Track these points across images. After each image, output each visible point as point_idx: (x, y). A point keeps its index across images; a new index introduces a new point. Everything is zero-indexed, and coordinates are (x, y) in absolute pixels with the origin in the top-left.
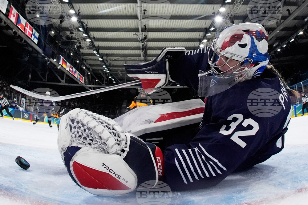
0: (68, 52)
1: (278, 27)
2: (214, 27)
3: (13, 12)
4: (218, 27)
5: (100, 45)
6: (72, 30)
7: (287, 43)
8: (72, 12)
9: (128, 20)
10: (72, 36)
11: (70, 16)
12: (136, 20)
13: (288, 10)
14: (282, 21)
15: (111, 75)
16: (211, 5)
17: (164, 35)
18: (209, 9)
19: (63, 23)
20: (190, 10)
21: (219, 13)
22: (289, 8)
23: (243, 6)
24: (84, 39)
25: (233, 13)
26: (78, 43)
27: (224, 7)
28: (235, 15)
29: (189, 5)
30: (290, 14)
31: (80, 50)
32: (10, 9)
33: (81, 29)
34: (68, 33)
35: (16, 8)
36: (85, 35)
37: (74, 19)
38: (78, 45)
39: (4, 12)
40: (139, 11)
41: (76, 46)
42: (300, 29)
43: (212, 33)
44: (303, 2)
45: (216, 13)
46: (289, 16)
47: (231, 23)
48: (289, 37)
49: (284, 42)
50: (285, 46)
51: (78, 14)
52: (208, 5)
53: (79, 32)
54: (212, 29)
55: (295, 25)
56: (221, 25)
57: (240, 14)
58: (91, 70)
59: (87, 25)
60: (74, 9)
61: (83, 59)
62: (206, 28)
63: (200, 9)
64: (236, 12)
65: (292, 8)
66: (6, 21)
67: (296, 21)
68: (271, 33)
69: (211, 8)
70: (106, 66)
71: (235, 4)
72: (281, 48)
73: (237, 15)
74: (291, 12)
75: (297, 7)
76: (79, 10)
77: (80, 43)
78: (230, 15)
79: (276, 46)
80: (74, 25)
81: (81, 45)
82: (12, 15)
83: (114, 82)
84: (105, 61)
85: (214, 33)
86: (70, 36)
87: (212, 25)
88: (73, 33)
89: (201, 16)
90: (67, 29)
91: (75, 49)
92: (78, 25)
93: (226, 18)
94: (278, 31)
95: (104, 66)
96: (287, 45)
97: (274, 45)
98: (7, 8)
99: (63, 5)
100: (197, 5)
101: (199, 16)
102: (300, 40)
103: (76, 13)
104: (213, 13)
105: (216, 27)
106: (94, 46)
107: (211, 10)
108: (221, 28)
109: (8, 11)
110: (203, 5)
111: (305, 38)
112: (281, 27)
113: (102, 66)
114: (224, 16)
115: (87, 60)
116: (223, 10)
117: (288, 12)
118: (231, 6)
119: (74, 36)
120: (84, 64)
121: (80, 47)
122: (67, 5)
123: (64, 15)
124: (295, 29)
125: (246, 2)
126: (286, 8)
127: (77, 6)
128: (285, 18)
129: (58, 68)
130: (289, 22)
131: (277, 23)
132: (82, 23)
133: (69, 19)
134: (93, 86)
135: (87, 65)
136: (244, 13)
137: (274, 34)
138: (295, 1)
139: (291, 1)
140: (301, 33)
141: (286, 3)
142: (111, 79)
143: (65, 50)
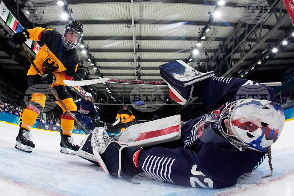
0: (79, 77)
1: (241, 58)
2: (192, 58)
3: (37, 47)
4: (195, 58)
5: (104, 72)
6: (82, 60)
7: (248, 70)
8: (82, 46)
9: (126, 53)
10: (82, 65)
11: (81, 50)
12: (132, 53)
13: (249, 45)
14: (245, 53)
15: (113, 96)
16: (190, 41)
17: (153, 64)
18: (188, 44)
20: (174, 45)
21: (196, 47)
22: (250, 43)
23: (215, 42)
24: (92, 67)
25: (206, 47)
26: (87, 71)
27: (200, 43)
28: (209, 49)
29: (173, 41)
30: (251, 48)
31: (89, 76)
32: (34, 44)
33: (89, 60)
35: (39, 44)
36: (92, 64)
37: (84, 52)
38: (87, 72)
39: (30, 47)
40: (134, 46)
41: (85, 73)
42: (258, 60)
43: (191, 63)
44: (261, 39)
45: (194, 47)
46: (250, 50)
47: (205, 55)
48: (250, 66)
49: (246, 70)
50: (247, 73)
51: (87, 48)
52: (187, 41)
53: (88, 62)
54: (191, 60)
55: (255, 57)
56: (198, 57)
57: (212, 48)
58: (97, 91)
59: (94, 57)
60: (84, 44)
62: (186, 59)
63: (181, 45)
64: (209, 47)
65: (253, 44)
66: (31, 54)
67: (256, 54)
68: (236, 63)
69: (189, 44)
70: (108, 88)
71: (208, 40)
72: (244, 75)
73: (210, 49)
74: (252, 47)
75: (256, 43)
76: (88, 45)
77: (88, 71)
78: (204, 49)
79: (240, 73)
80: (84, 57)
81: (90, 72)
82: (36, 49)
83: (115, 101)
84: (108, 84)
85: (192, 63)
86: (81, 65)
87: (191, 57)
88: (83, 63)
89: (182, 49)
91: (84, 75)
92: (87, 56)
93: (201, 51)
94: (242, 62)
95: (107, 89)
96: (249, 72)
97: (239, 72)
98: (32, 44)
100: (179, 41)
101: (180, 50)
102: (258, 68)
103: (85, 47)
104: (191, 48)
105: (194, 58)
106: (99, 73)
107: (190, 45)
108: (198, 59)
110: (183, 41)
111: (262, 67)
112: (244, 58)
113: (105, 88)
114: (200, 50)
116: (199, 45)
117: (249, 47)
118: (205, 42)
119: (84, 65)
121: (88, 74)
124: (255, 60)
125: (217, 39)
126: (248, 43)
127: (86, 42)
128: (247, 51)
129: (72, 90)
130: (251, 54)
131: (241, 54)
132: (90, 55)
133: (80, 52)
134: (98, 104)
135: (94, 88)
136: (215, 48)
137: (238, 64)
138: (255, 38)
139: (252, 38)
140: (260, 63)
141: (248, 40)
142: (112, 98)
143: (77, 76)
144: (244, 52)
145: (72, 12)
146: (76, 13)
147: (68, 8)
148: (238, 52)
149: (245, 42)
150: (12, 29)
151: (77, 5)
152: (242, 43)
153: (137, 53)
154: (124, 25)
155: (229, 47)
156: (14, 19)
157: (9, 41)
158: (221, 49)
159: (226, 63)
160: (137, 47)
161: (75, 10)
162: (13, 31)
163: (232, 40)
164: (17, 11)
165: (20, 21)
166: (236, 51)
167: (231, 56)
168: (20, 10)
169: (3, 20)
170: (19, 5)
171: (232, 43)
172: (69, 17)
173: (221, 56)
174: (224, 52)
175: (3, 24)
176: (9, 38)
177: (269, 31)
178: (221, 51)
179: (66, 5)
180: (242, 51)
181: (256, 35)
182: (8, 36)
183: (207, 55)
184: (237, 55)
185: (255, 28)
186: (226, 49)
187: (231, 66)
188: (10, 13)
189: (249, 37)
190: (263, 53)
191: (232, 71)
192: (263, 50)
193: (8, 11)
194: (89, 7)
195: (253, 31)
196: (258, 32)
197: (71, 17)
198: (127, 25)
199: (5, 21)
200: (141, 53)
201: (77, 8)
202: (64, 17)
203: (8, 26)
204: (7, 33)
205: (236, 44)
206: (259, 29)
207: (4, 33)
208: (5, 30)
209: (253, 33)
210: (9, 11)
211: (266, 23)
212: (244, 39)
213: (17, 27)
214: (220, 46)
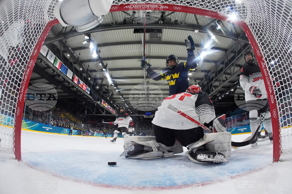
0: (106, 97)
1: (220, 85)
3: (76, 78)
5: (123, 93)
6: (108, 85)
9: (139, 79)
10: (108, 89)
12: (143, 79)
13: (226, 77)
14: (222, 83)
15: (130, 109)
19: (103, 82)
22: (226, 76)
23: (201, 73)
24: (115, 89)
25: (196, 77)
27: (191, 73)
28: (197, 77)
31: (113, 96)
32: (74, 77)
34: (106, 87)
35: (77, 76)
39: (71, 79)
40: (144, 74)
41: (110, 94)
42: (232, 88)
44: (234, 74)
46: (226, 80)
48: (226, 91)
49: (223, 93)
50: (223, 96)
51: (111, 76)
53: (112, 86)
55: (229, 86)
57: (199, 77)
58: (119, 106)
59: (116, 82)
61: (114, 101)
65: (228, 76)
66: (72, 83)
67: (230, 83)
70: (127, 104)
72: (221, 97)
75: (231, 76)
76: (112, 74)
77: (112, 92)
78: (194, 77)
79: (219, 96)
81: (113, 93)
82: (75, 80)
83: (131, 113)
84: (126, 101)
88: (109, 87)
90: (105, 85)
91: (110, 95)
92: (111, 82)
94: (220, 88)
95: (126, 104)
96: (225, 96)
97: (218, 95)
98: (72, 76)
102: (231, 94)
106: (120, 93)
112: (222, 86)
113: (125, 104)
114: (191, 78)
115: (116, 101)
118: (195, 72)
123: (103, 77)
124: (229, 88)
125: (202, 71)
126: (225, 76)
128: (224, 81)
129: (101, 106)
130: (226, 84)
131: (219, 83)
132: (114, 81)
133: (106, 80)
135: (116, 104)
136: (201, 77)
137: (218, 89)
138: (230, 72)
139: (228, 72)
140: (232, 90)
141: (225, 73)
142: (129, 111)
143: (105, 96)
144: (222, 81)
145: (100, 52)
146: (103, 53)
148: (218, 81)
149: (223, 74)
150: (58, 68)
151: (104, 47)
152: (221, 75)
153: (146, 79)
154: (137, 60)
155: (211, 77)
156: (59, 61)
158: (206, 78)
159: (209, 88)
160: (147, 75)
162: (59, 70)
163: (213, 73)
164: (61, 55)
165: (63, 62)
166: (217, 80)
167: (213, 84)
168: (63, 54)
169: (51, 63)
170: (62, 51)
171: (214, 75)
172: (98, 56)
173: (205, 83)
174: (208, 80)
175: (52, 65)
177: (240, 69)
178: (205, 79)
180: (220, 81)
181: (231, 71)
182: (55, 73)
183: (196, 82)
184: (217, 83)
185: (230, 66)
186: (209, 78)
187: (213, 90)
188: (56, 57)
189: (226, 72)
190: (235, 83)
191: (213, 94)
192: (235, 82)
194: (112, 48)
195: (229, 67)
196: (232, 69)
198: (139, 60)
199: (53, 63)
200: (149, 79)
202: (95, 56)
203: (55, 66)
204: (54, 71)
205: (216, 75)
206: (233, 67)
207: (52, 71)
208: (53, 70)
209: (229, 69)
210: (55, 56)
211: (238, 63)
212: (222, 73)
213: (61, 66)
214: (205, 76)
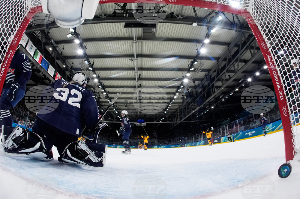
1: (222, 85)
2: (183, 85)
3: (58, 76)
4: (185, 85)
5: (112, 97)
6: (94, 87)
7: (228, 95)
8: (95, 76)
9: (130, 81)
10: (94, 91)
11: (93, 78)
12: (134, 81)
13: (229, 75)
14: (225, 82)
15: (119, 115)
16: (181, 72)
19: (89, 83)
20: (168, 75)
21: (186, 77)
22: (230, 74)
23: (201, 72)
24: (102, 93)
25: (195, 77)
26: (98, 95)
27: (189, 73)
28: (196, 78)
29: (167, 72)
30: (230, 78)
31: (100, 99)
32: (56, 74)
33: (100, 86)
34: (92, 89)
35: (59, 74)
36: (102, 90)
37: (96, 80)
38: (98, 96)
39: (53, 76)
40: (136, 75)
42: (236, 87)
43: (181, 89)
44: (239, 71)
45: (184, 77)
48: (230, 92)
49: (226, 95)
50: (227, 97)
51: (98, 77)
52: (179, 72)
53: (99, 88)
54: (182, 86)
55: (233, 85)
56: (187, 84)
57: (199, 78)
59: (104, 84)
60: (96, 74)
61: (101, 105)
62: (178, 86)
63: (174, 74)
64: (196, 76)
65: (232, 74)
67: (234, 82)
68: (218, 89)
70: (116, 109)
71: (196, 71)
72: (225, 99)
73: (198, 78)
74: (231, 77)
75: (235, 73)
76: (99, 75)
77: (99, 95)
78: (193, 78)
79: (222, 98)
80: (96, 84)
81: (100, 96)
82: (57, 78)
83: (121, 119)
84: (115, 106)
85: (183, 89)
86: (93, 91)
87: (182, 84)
88: (95, 89)
89: (175, 78)
90: (91, 86)
92: (98, 84)
93: (190, 80)
94: (223, 88)
95: (114, 110)
96: (228, 97)
97: (220, 97)
98: (54, 74)
99: (89, 72)
100: (173, 72)
101: (174, 79)
102: (236, 94)
103: (97, 76)
104: (182, 77)
105: (184, 85)
106: (108, 97)
107: (181, 75)
108: (187, 86)
109: (55, 75)
110: (176, 72)
111: (239, 93)
112: (225, 86)
113: (113, 109)
115: (104, 105)
116: (188, 75)
118: (194, 72)
119: (96, 91)
120: (102, 108)
121: (99, 98)
122: (92, 71)
123: (89, 78)
124: (234, 87)
125: (203, 70)
126: (228, 74)
127: (97, 72)
128: (227, 80)
130: (230, 83)
131: (222, 83)
132: (101, 83)
133: (93, 80)
134: (107, 122)
135: (104, 109)
136: (202, 77)
137: (220, 90)
138: (234, 69)
139: (231, 69)
140: (237, 90)
141: (228, 71)
142: (119, 117)
144: (225, 81)
145: (86, 48)
146: (89, 49)
147: (83, 45)
148: (220, 81)
149: (225, 73)
150: (38, 62)
151: (91, 43)
152: (223, 74)
153: (139, 81)
154: (128, 59)
155: (212, 77)
156: (39, 54)
157: (35, 72)
158: (207, 78)
159: (210, 90)
160: (139, 77)
161: (89, 47)
162: (39, 64)
163: (215, 71)
164: (42, 48)
165: (44, 55)
166: (219, 80)
167: (214, 84)
168: (44, 46)
169: (31, 55)
170: (44, 43)
171: (215, 74)
172: (84, 52)
173: (206, 84)
174: (209, 81)
175: (31, 58)
176: (35, 70)
177: (245, 64)
178: (206, 79)
179: (82, 42)
180: (223, 80)
181: (234, 67)
182: (35, 68)
183: (195, 83)
184: (219, 83)
185: (234, 62)
186: (210, 78)
187: (214, 92)
188: (36, 49)
189: (229, 69)
190: (240, 81)
191: (215, 96)
192: (240, 80)
193: (34, 48)
194: (100, 44)
195: (232, 64)
196: (236, 65)
197: (85, 53)
198: (130, 59)
199: (32, 55)
200: (142, 81)
201: (91, 45)
202: (80, 52)
203: (35, 60)
204: (34, 65)
205: (218, 74)
206: (237, 63)
208: (32, 63)
209: (232, 65)
210: (36, 48)
211: (242, 57)
212: (225, 71)
213: (42, 61)
214: (206, 75)
